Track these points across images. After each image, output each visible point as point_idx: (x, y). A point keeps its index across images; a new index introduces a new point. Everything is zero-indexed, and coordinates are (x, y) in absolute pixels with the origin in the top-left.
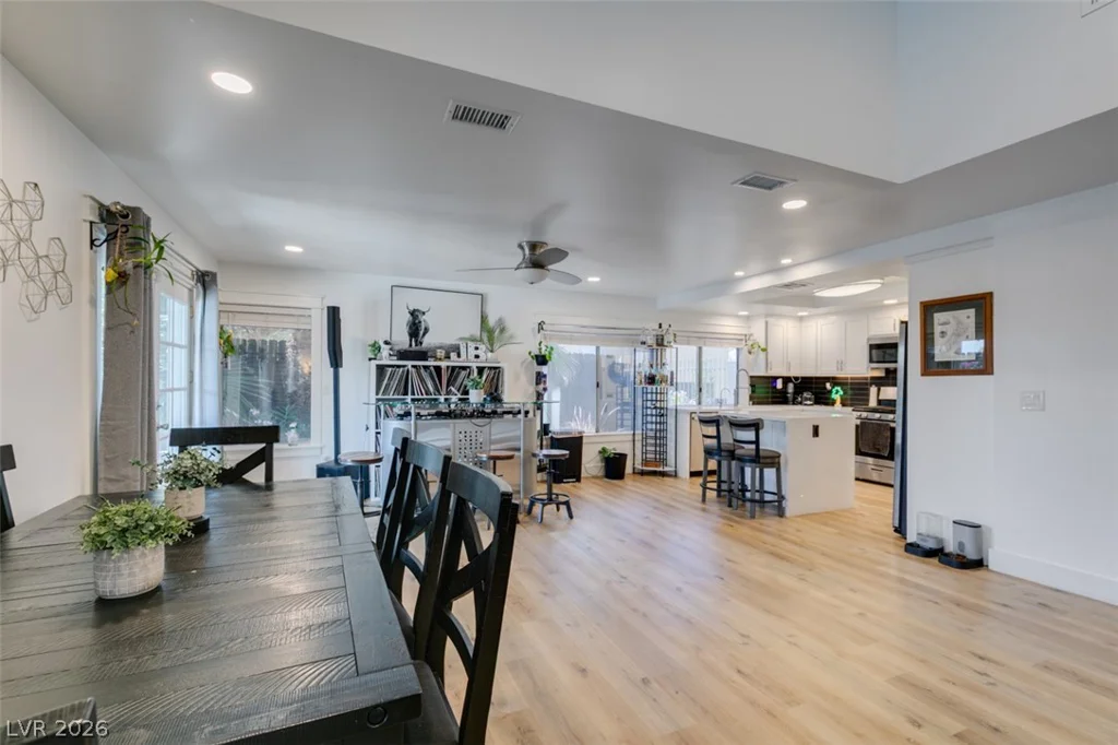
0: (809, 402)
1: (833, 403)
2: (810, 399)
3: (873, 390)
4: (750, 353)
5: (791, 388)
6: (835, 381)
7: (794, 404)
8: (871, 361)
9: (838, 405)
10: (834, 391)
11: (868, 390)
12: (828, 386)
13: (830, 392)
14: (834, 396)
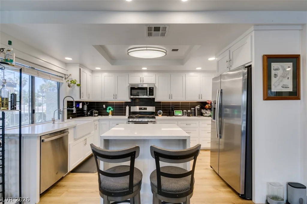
0: (96, 115)
1: (107, 114)
2: (96, 113)
3: (127, 108)
4: (69, 86)
5: (86, 108)
6: (107, 104)
7: (87, 116)
8: (131, 95)
9: (110, 115)
10: (108, 109)
11: (125, 108)
12: (104, 106)
13: (106, 109)
14: (107, 111)
